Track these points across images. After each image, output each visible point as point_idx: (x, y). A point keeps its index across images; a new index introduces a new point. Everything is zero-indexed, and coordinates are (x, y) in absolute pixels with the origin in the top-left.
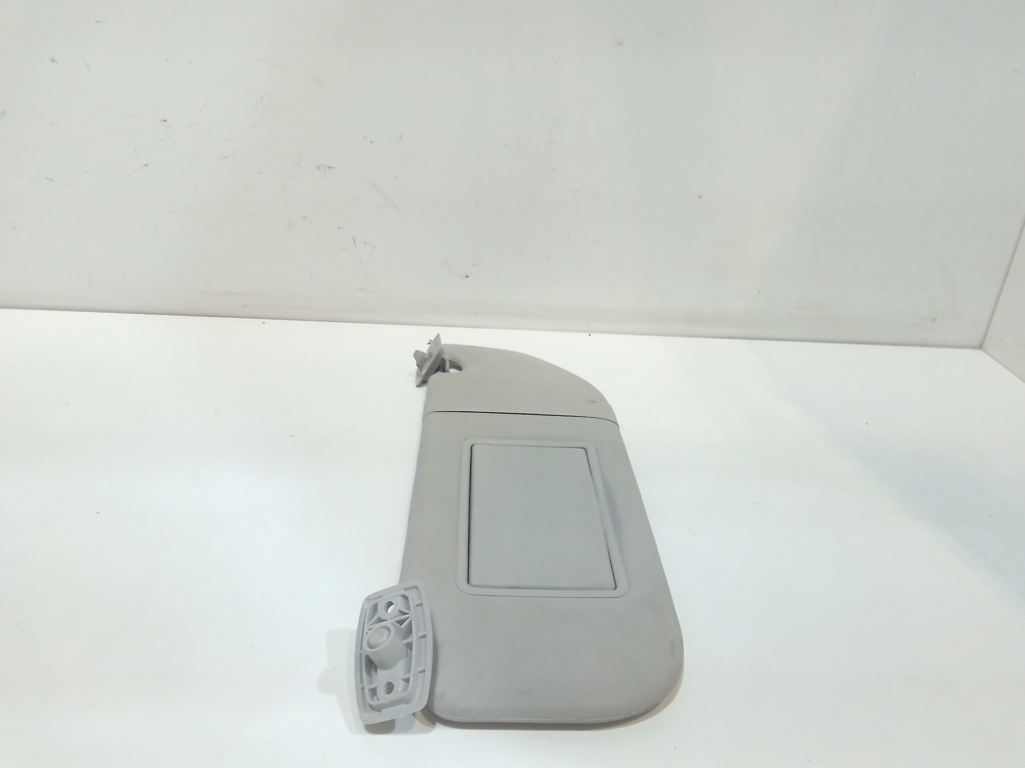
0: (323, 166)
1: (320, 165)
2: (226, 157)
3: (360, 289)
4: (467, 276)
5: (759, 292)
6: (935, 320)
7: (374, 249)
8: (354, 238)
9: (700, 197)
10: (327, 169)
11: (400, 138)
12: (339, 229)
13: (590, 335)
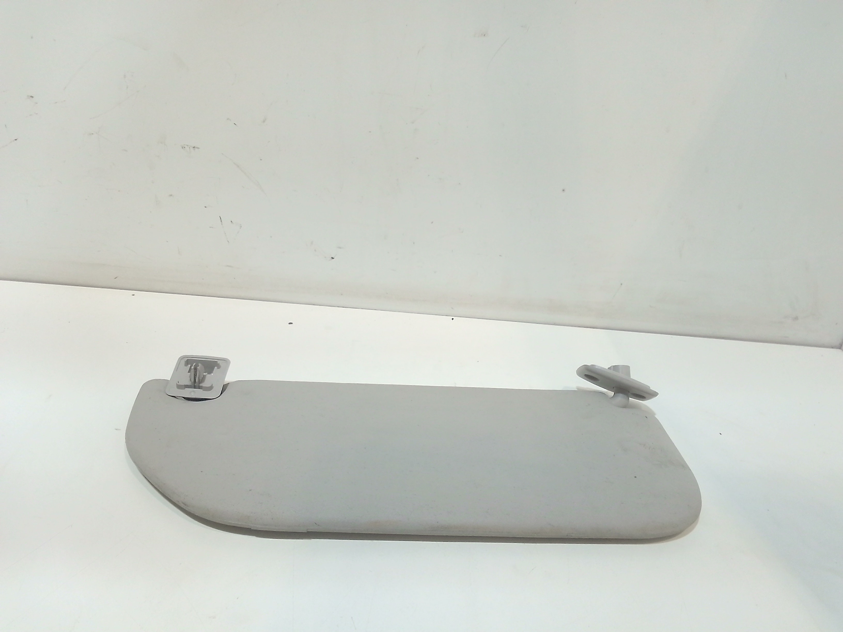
0: (187, 145)
1: (184, 145)
2: (93, 134)
3: (228, 266)
4: (332, 258)
5: (621, 284)
6: (796, 318)
7: (240, 228)
8: (220, 217)
9: (564, 190)
10: (192, 149)
11: (264, 121)
12: (205, 207)
13: (453, 319)
